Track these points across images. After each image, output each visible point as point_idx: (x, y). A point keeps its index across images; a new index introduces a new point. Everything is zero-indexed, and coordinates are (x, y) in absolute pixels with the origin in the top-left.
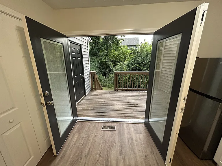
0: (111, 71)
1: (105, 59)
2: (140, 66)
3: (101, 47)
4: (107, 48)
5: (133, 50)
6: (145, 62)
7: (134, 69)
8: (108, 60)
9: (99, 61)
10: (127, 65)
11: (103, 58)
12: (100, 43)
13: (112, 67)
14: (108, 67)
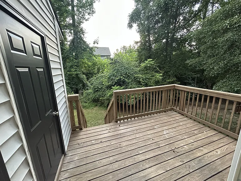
0: (84, 86)
1: (76, 71)
2: (124, 77)
3: (68, 55)
4: (77, 57)
5: (112, 60)
6: (129, 73)
7: (118, 82)
8: (79, 73)
9: (67, 73)
10: (109, 78)
11: (72, 70)
12: (65, 49)
13: (85, 81)
14: (81, 81)
